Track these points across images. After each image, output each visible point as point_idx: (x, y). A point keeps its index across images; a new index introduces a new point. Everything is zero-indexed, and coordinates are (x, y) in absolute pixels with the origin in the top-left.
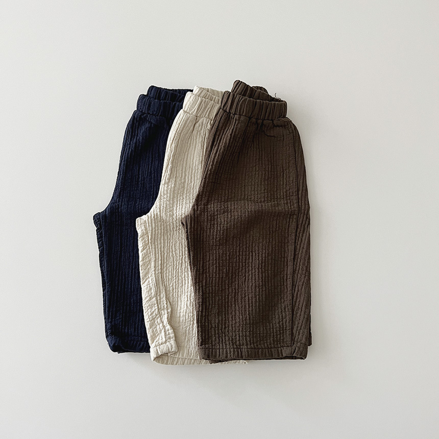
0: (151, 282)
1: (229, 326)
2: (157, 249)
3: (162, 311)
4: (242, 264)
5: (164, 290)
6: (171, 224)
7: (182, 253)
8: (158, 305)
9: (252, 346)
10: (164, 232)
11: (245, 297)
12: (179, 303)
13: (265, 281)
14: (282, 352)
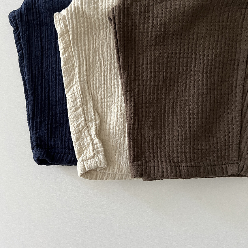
0: (75, 90)
1: (165, 141)
2: (80, 52)
3: (90, 123)
4: (183, 69)
5: (91, 100)
6: (97, 20)
7: (111, 57)
8: (85, 117)
9: (192, 163)
10: (88, 30)
11: (185, 107)
12: (109, 115)
13: (210, 89)
14: (227, 170)
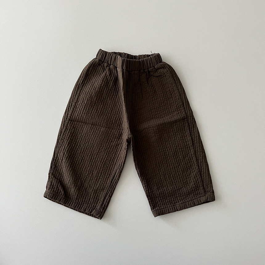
4: (163, 157)
9: (182, 202)
13: (179, 163)
14: (200, 201)
